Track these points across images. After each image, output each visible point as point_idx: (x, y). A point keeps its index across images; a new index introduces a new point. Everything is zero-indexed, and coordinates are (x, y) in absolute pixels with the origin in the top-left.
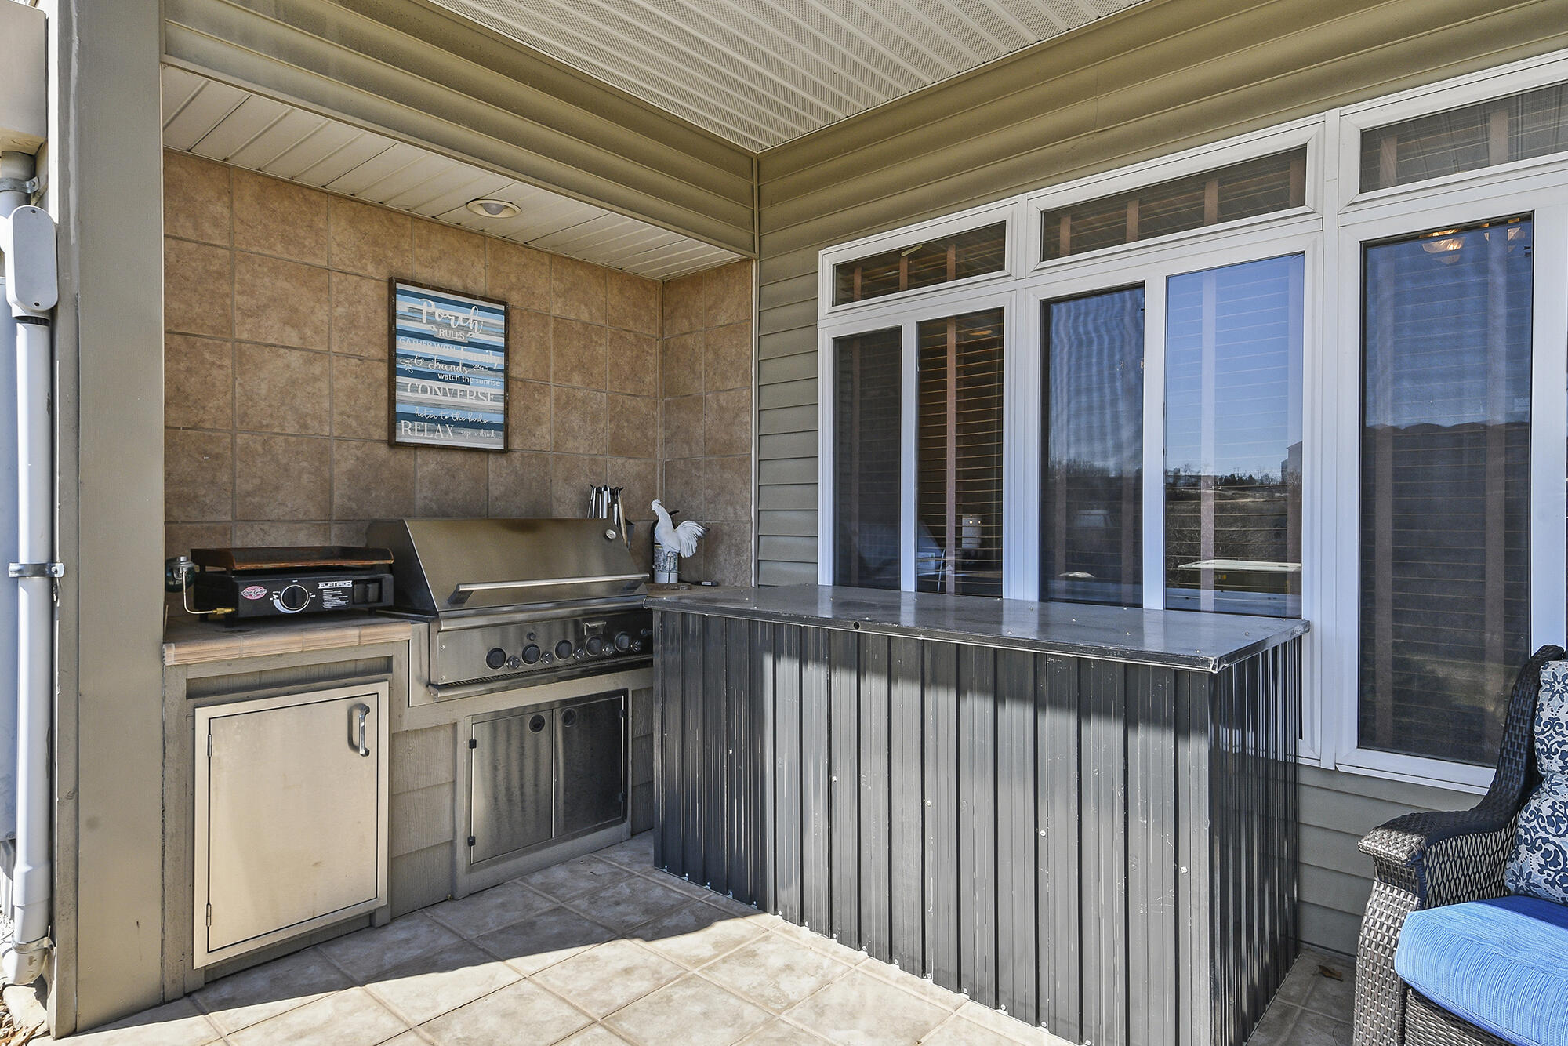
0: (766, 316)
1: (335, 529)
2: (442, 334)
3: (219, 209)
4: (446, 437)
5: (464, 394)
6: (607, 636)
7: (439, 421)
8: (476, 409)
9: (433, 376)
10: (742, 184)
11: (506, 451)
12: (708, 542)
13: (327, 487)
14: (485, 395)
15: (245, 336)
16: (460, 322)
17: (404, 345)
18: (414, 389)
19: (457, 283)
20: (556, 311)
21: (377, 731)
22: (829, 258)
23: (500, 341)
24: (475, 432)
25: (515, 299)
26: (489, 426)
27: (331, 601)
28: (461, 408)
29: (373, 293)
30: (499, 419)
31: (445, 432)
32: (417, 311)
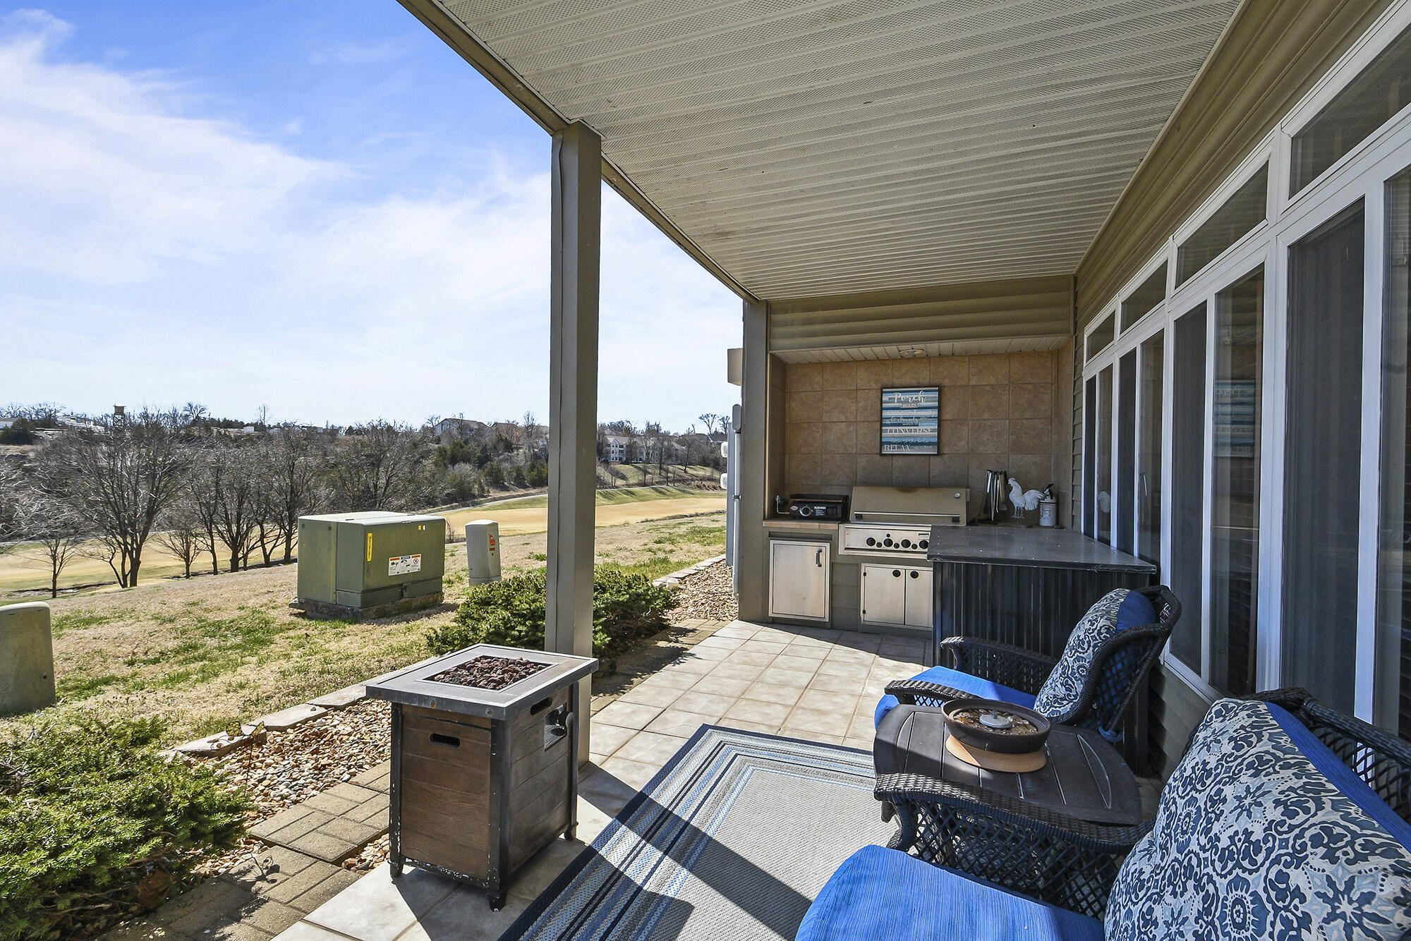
2: (905, 406)
3: (819, 379)
4: (907, 451)
5: (915, 431)
7: (903, 443)
8: (922, 437)
9: (901, 425)
10: (1061, 295)
11: (939, 454)
14: (927, 430)
15: (826, 420)
16: (914, 399)
17: (886, 413)
18: (891, 431)
19: (914, 382)
20: (973, 382)
21: (825, 558)
23: (936, 404)
24: (921, 447)
25: (945, 383)
26: (929, 444)
27: (818, 514)
28: (914, 437)
29: (874, 394)
30: (935, 440)
31: (906, 448)
32: (894, 398)
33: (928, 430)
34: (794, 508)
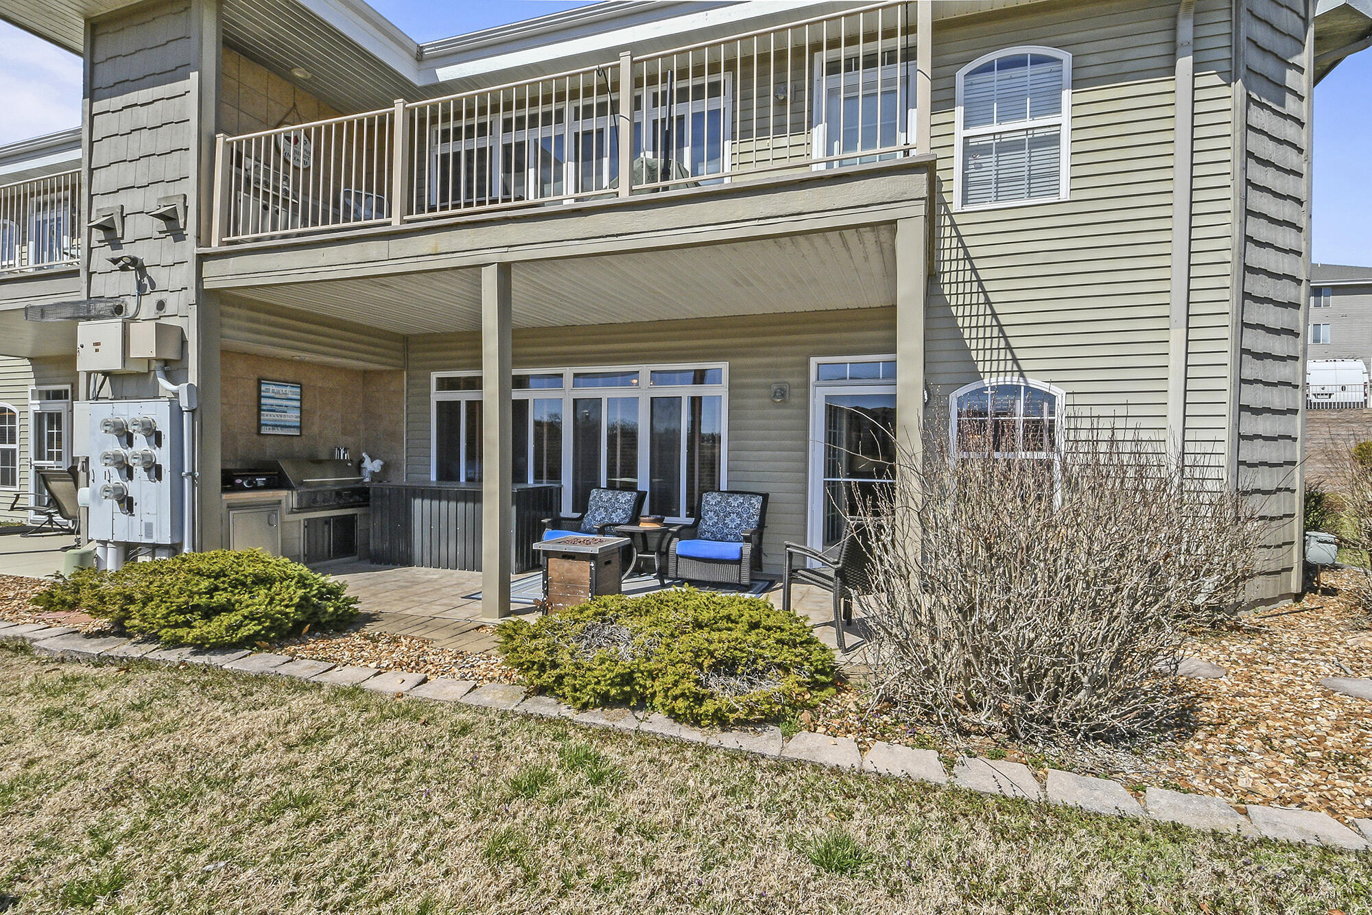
0: (410, 390)
1: (239, 463)
2: (277, 396)
4: (279, 431)
5: (285, 416)
6: (351, 496)
7: (276, 426)
8: (290, 421)
9: (274, 411)
10: (400, 345)
11: (301, 435)
12: (386, 467)
13: (236, 449)
16: (284, 391)
17: (263, 401)
18: (267, 415)
19: (282, 378)
20: (320, 385)
22: (434, 376)
23: (299, 397)
24: (289, 429)
25: (304, 381)
26: (294, 427)
27: (260, 484)
28: (284, 421)
29: (252, 383)
30: (298, 424)
31: (278, 429)
32: (268, 389)
33: (293, 417)
34: (239, 481)
